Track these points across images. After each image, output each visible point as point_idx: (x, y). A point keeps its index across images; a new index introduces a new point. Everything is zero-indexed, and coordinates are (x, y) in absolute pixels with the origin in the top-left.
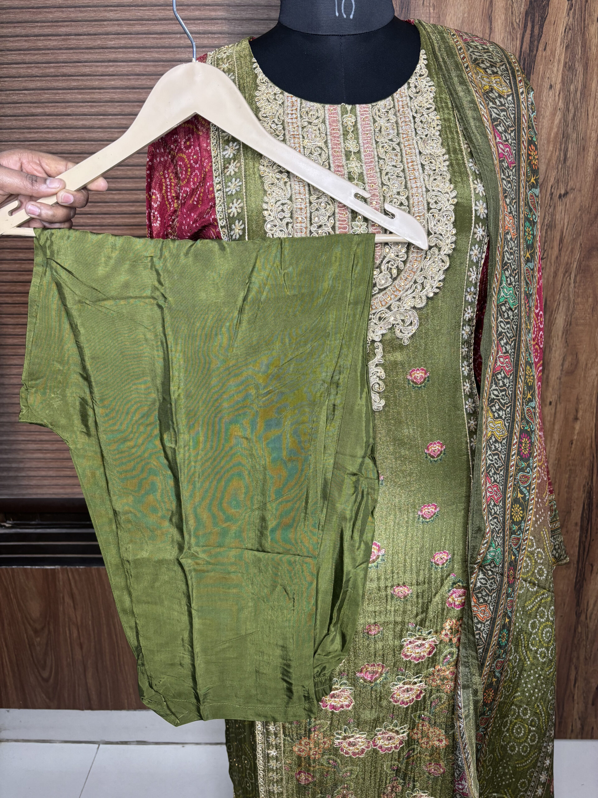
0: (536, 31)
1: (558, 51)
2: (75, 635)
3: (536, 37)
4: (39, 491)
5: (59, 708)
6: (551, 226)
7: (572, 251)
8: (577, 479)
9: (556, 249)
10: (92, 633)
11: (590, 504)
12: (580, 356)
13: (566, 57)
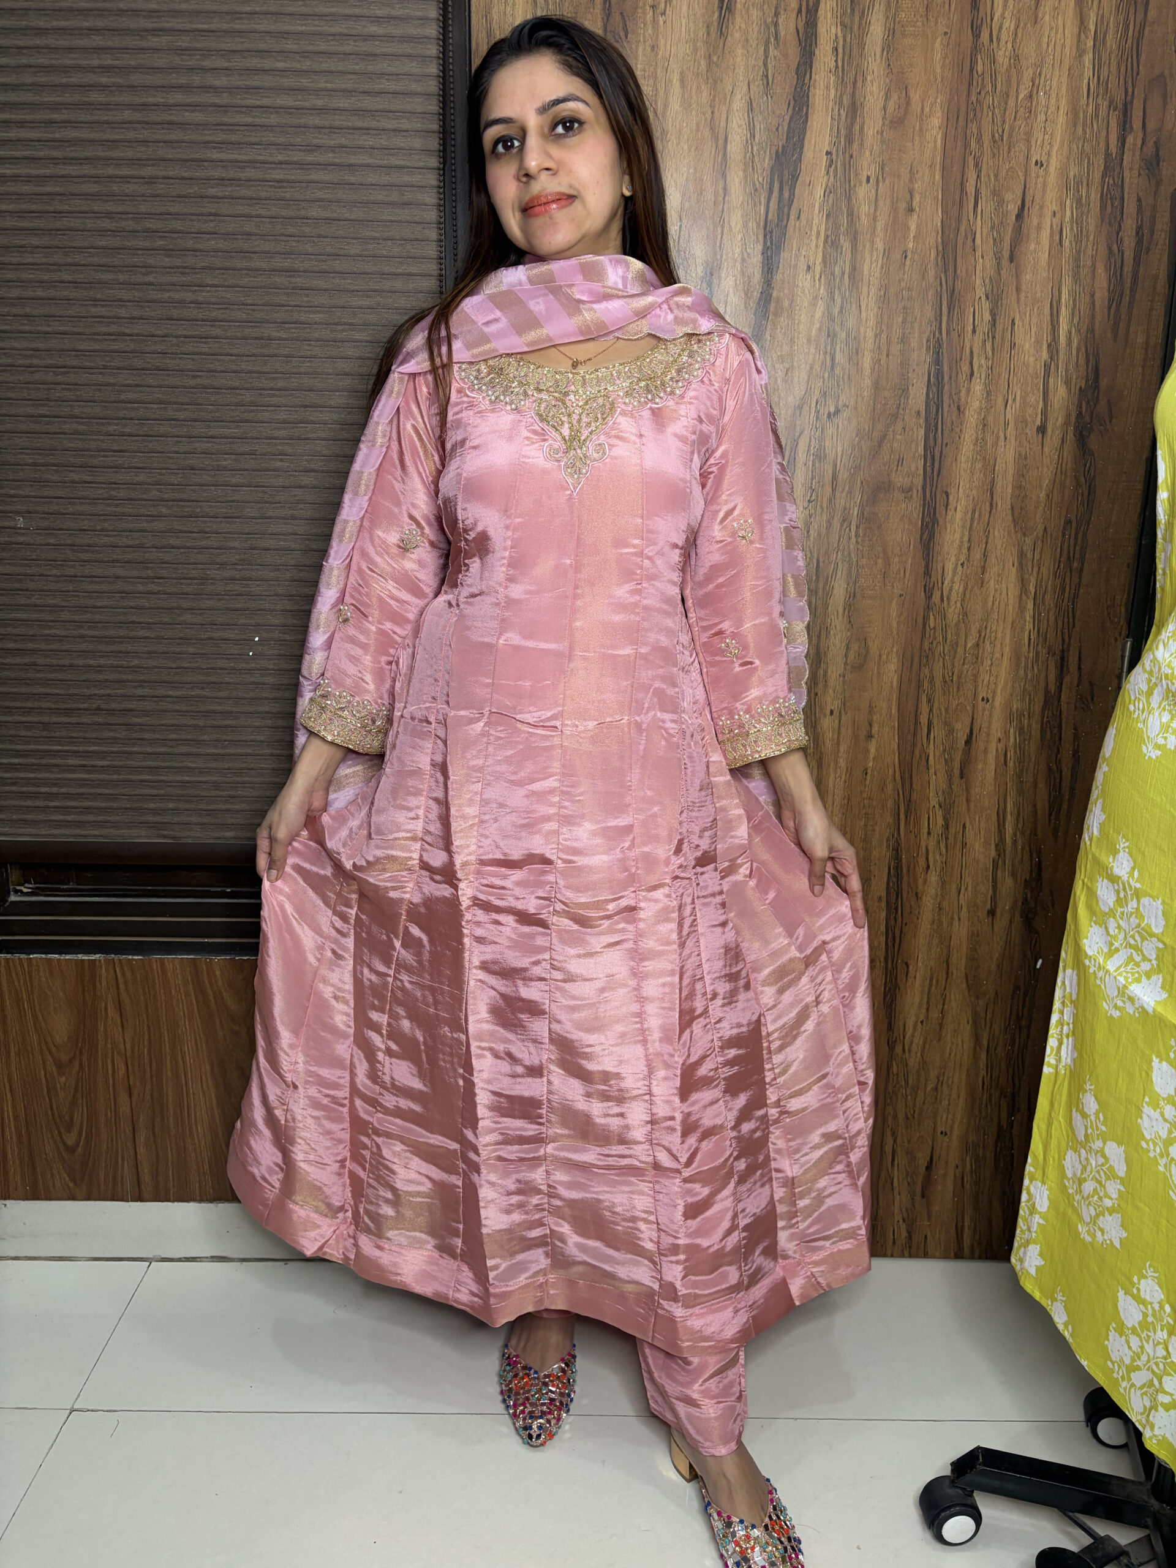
0: (786, 194)
1: (816, 221)
2: (122, 1072)
3: (786, 201)
4: (78, 831)
5: (88, 1198)
6: (820, 456)
7: (850, 492)
8: (877, 828)
9: (828, 490)
10: (148, 1069)
11: (898, 868)
12: (870, 643)
13: (826, 230)
